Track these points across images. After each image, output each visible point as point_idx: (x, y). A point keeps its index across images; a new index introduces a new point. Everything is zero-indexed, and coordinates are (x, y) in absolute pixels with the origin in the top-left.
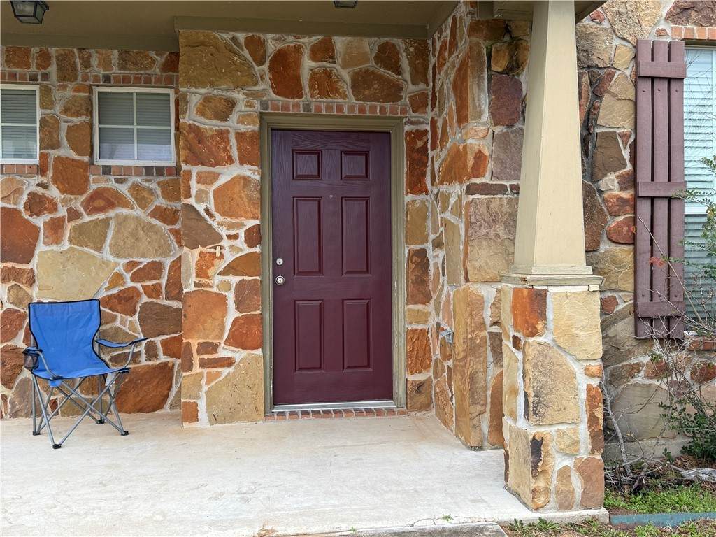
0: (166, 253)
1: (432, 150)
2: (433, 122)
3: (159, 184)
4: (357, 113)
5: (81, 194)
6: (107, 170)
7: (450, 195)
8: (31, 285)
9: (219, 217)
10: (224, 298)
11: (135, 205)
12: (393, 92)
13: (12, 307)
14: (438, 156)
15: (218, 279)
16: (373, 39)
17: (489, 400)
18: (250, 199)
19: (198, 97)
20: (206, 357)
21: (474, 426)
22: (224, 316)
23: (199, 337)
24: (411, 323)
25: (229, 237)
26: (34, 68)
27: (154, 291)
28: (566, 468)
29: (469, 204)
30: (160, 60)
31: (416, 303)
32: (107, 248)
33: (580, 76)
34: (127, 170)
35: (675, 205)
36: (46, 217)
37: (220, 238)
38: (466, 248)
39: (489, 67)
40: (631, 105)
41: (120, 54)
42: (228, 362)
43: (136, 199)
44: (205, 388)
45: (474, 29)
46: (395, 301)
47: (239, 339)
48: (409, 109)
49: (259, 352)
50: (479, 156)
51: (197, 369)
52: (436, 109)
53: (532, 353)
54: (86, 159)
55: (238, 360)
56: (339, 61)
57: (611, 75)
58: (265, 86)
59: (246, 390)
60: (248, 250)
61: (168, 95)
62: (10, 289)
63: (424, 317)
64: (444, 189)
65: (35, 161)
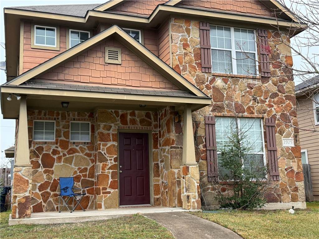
0: (88, 165)
1: (159, 138)
2: (160, 132)
3: (87, 146)
4: (141, 129)
5: (67, 149)
6: (74, 143)
7: (166, 149)
8: (52, 174)
9: (107, 155)
10: (108, 176)
11: (81, 152)
12: (150, 124)
13: (47, 180)
14: (161, 140)
15: (107, 171)
16: (144, 111)
17: (177, 196)
18: (115, 150)
19: (103, 125)
20: (104, 191)
21: (174, 202)
22: (108, 180)
23: (102, 186)
24: (155, 182)
25: (110, 160)
26: (55, 116)
27: (85, 176)
28: (194, 201)
29: (171, 151)
30: (88, 114)
31: (156, 177)
32: (73, 164)
33: (193, 124)
34: (79, 143)
35: (215, 151)
36: (57, 156)
37: (108, 160)
38: (171, 161)
39: (174, 121)
40: (204, 130)
41: (78, 113)
42: (109, 193)
43: (81, 151)
44: (104, 199)
45: (171, 113)
46: (150, 177)
47: (112, 187)
48: (153, 128)
49: (117, 190)
50: (173, 140)
51: (101, 194)
52: (161, 128)
53: (187, 179)
54: (68, 140)
55: (112, 192)
56: (137, 116)
57: (200, 123)
58: (119, 122)
59: (114, 200)
60: (114, 163)
61: (89, 123)
62: (46, 175)
63: (158, 181)
64: (164, 147)
65: (54, 141)
